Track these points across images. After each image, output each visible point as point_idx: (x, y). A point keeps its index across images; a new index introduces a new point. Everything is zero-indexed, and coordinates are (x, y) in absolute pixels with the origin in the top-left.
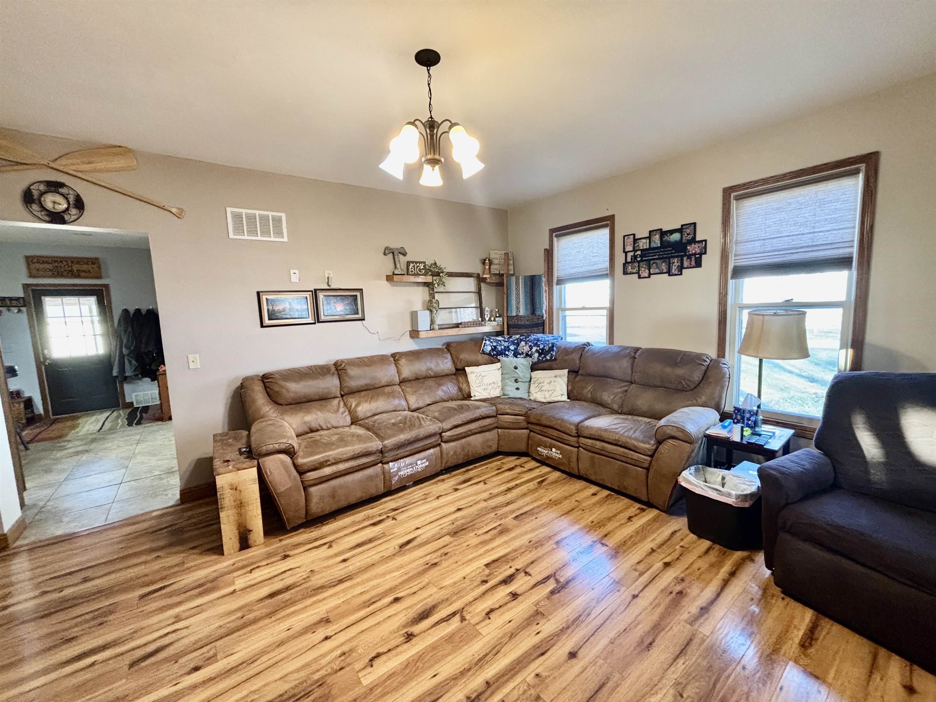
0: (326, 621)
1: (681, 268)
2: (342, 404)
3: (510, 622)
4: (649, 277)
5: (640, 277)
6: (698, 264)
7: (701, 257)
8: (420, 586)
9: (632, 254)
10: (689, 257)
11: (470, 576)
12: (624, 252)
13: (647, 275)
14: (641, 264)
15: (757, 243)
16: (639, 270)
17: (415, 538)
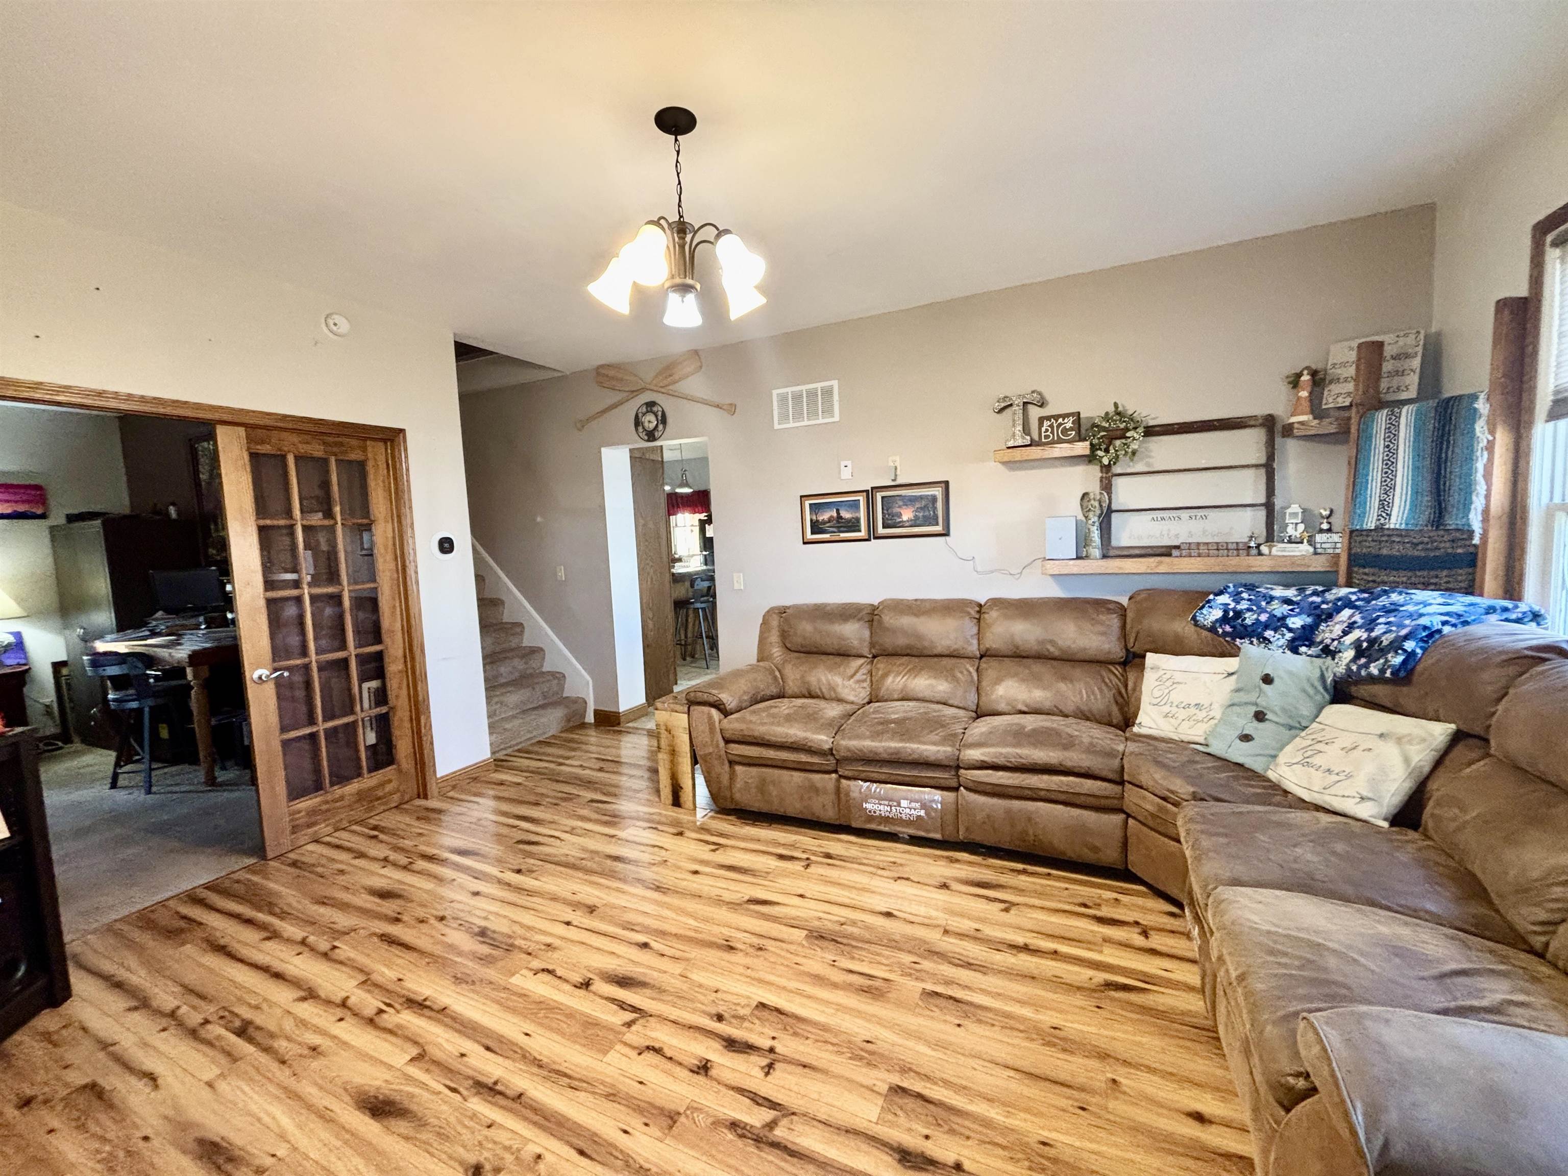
0: (591, 910)
2: (864, 670)
3: (641, 1083)
8: (678, 954)
11: (724, 996)
17: (778, 904)
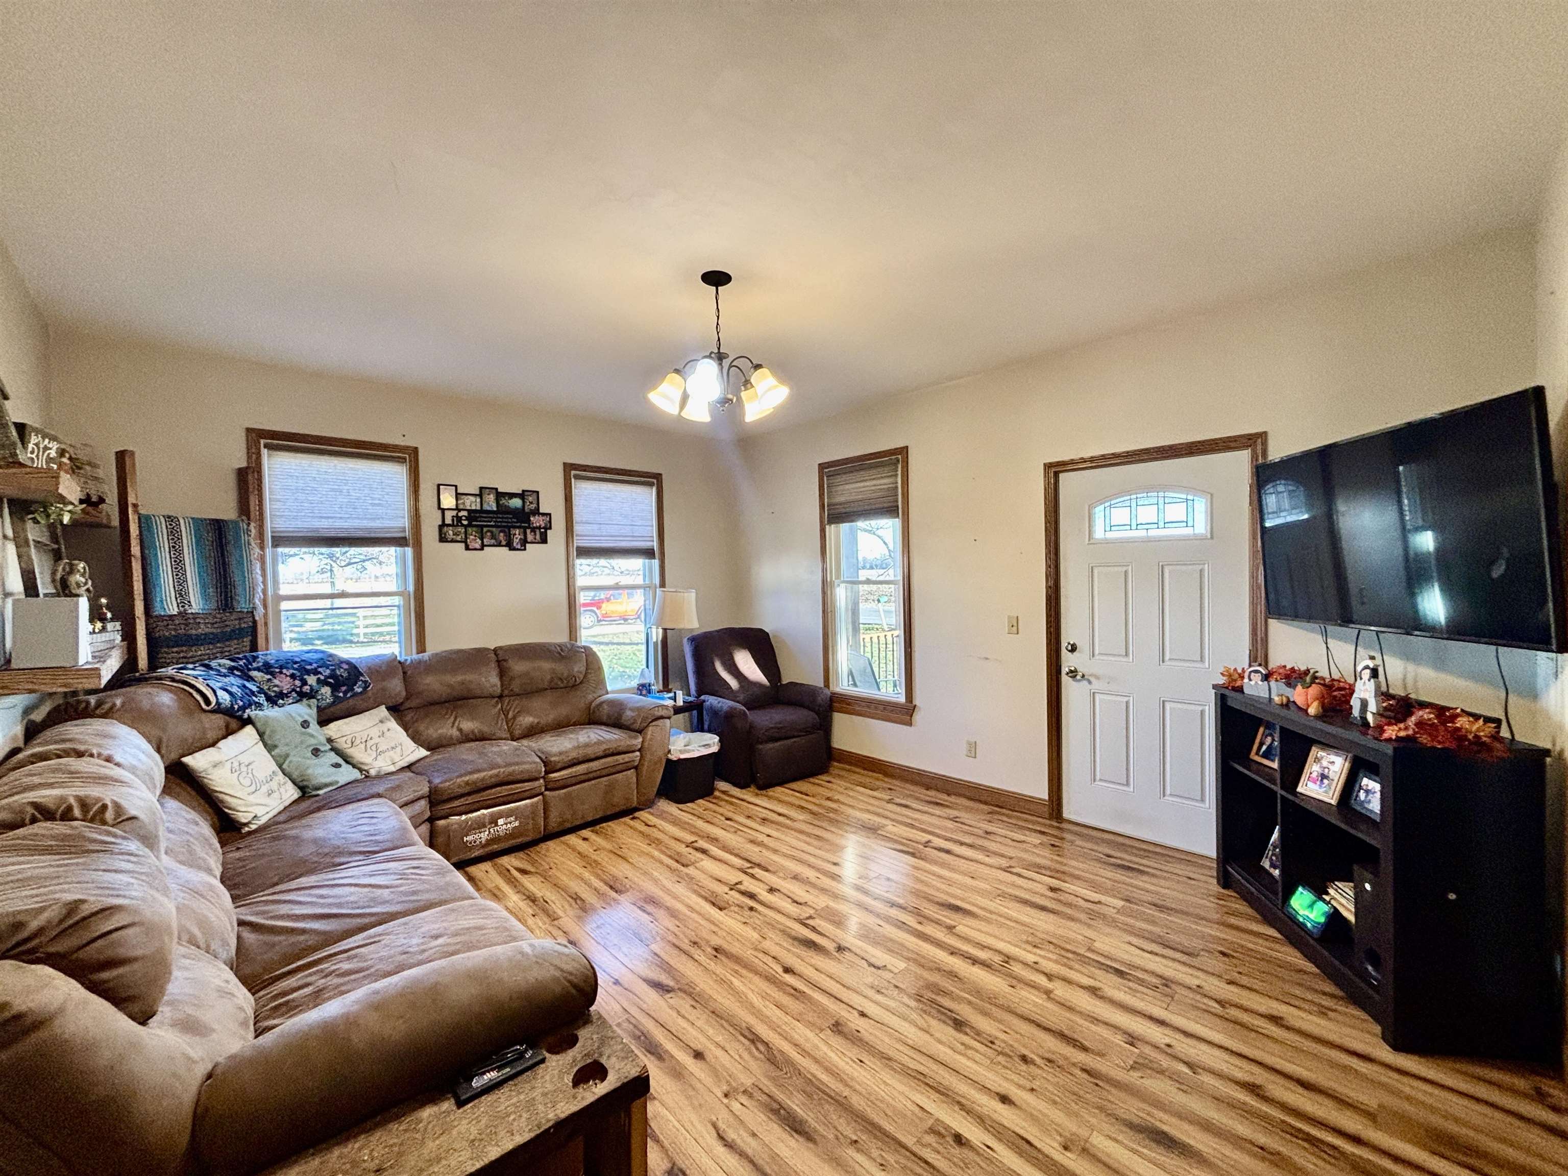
0: (838, 1027)
1: (524, 542)
4: (482, 549)
5: (467, 548)
6: (544, 540)
7: (546, 532)
9: (454, 513)
10: (533, 530)
11: (742, 920)
12: (439, 508)
13: (478, 546)
14: (470, 530)
15: (595, 527)
16: (466, 538)
